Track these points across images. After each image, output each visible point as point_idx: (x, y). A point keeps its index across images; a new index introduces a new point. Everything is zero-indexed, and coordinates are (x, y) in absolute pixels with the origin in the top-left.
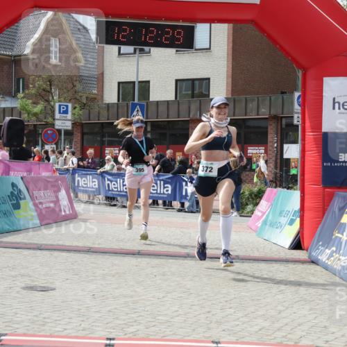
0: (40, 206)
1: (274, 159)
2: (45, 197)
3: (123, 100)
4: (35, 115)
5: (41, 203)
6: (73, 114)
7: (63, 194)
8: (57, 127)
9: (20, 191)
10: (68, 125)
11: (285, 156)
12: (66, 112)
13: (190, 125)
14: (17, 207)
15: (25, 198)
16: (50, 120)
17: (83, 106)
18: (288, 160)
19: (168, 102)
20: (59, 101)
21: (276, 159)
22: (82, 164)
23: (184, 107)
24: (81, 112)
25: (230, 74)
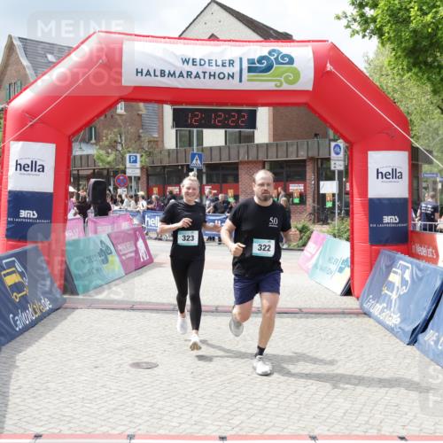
0: (124, 257)
1: (312, 194)
2: (127, 248)
3: (181, 146)
4: (109, 163)
5: (124, 255)
6: (141, 162)
7: (140, 243)
8: (128, 175)
9: (107, 247)
10: (137, 173)
11: (322, 192)
12: (135, 161)
13: (240, 166)
14: (106, 261)
15: (111, 253)
16: (121, 167)
17: (150, 154)
18: (324, 195)
19: (220, 148)
20: (129, 152)
21: (314, 194)
22: (149, 206)
23: (234, 152)
24: (147, 160)
25: (272, 120)
